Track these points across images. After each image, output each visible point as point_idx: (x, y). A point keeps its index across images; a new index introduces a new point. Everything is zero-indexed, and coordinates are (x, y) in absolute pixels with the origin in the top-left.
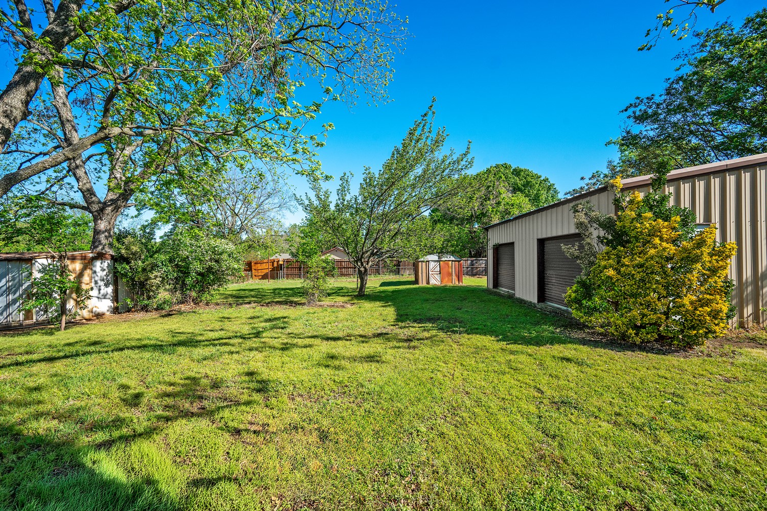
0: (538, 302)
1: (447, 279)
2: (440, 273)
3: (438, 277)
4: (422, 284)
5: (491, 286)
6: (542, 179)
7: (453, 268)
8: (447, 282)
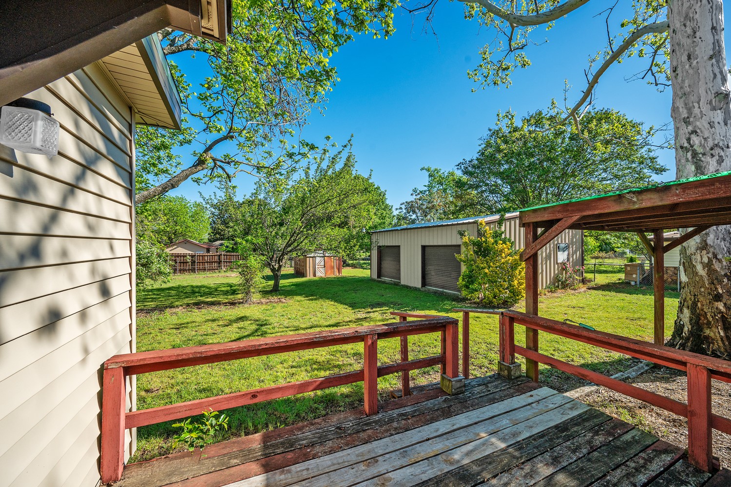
0: (422, 287)
1: (330, 272)
2: (325, 267)
3: (322, 270)
4: (309, 277)
5: (375, 276)
6: (375, 187)
7: (334, 262)
8: (330, 274)
